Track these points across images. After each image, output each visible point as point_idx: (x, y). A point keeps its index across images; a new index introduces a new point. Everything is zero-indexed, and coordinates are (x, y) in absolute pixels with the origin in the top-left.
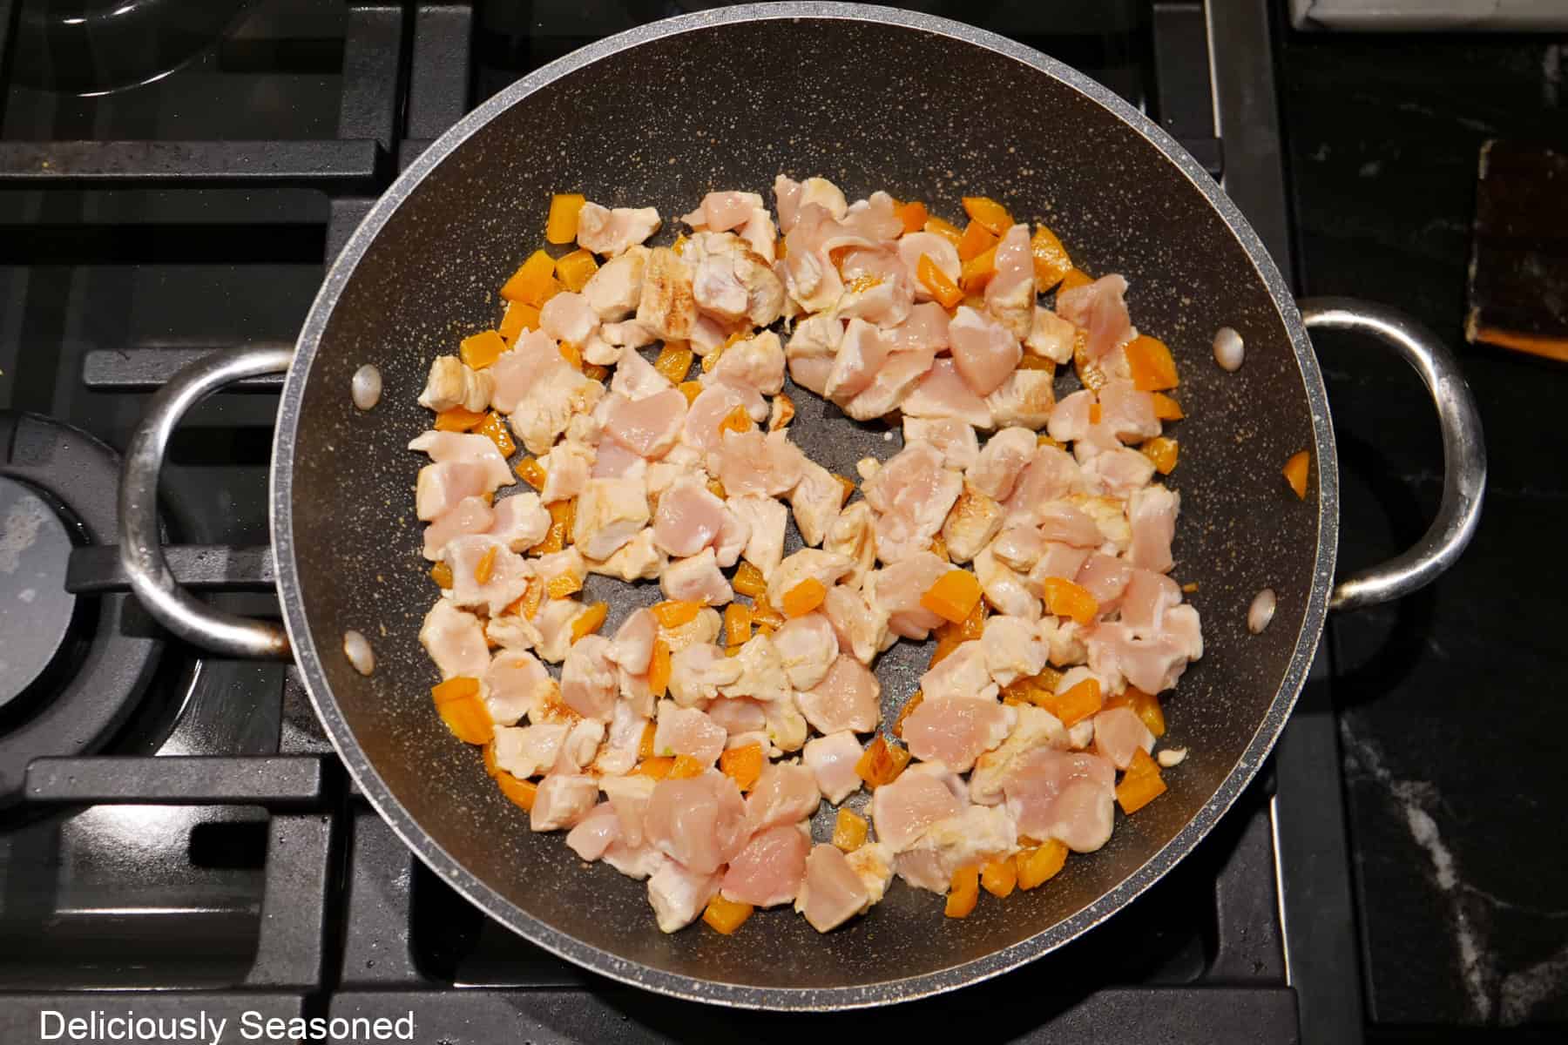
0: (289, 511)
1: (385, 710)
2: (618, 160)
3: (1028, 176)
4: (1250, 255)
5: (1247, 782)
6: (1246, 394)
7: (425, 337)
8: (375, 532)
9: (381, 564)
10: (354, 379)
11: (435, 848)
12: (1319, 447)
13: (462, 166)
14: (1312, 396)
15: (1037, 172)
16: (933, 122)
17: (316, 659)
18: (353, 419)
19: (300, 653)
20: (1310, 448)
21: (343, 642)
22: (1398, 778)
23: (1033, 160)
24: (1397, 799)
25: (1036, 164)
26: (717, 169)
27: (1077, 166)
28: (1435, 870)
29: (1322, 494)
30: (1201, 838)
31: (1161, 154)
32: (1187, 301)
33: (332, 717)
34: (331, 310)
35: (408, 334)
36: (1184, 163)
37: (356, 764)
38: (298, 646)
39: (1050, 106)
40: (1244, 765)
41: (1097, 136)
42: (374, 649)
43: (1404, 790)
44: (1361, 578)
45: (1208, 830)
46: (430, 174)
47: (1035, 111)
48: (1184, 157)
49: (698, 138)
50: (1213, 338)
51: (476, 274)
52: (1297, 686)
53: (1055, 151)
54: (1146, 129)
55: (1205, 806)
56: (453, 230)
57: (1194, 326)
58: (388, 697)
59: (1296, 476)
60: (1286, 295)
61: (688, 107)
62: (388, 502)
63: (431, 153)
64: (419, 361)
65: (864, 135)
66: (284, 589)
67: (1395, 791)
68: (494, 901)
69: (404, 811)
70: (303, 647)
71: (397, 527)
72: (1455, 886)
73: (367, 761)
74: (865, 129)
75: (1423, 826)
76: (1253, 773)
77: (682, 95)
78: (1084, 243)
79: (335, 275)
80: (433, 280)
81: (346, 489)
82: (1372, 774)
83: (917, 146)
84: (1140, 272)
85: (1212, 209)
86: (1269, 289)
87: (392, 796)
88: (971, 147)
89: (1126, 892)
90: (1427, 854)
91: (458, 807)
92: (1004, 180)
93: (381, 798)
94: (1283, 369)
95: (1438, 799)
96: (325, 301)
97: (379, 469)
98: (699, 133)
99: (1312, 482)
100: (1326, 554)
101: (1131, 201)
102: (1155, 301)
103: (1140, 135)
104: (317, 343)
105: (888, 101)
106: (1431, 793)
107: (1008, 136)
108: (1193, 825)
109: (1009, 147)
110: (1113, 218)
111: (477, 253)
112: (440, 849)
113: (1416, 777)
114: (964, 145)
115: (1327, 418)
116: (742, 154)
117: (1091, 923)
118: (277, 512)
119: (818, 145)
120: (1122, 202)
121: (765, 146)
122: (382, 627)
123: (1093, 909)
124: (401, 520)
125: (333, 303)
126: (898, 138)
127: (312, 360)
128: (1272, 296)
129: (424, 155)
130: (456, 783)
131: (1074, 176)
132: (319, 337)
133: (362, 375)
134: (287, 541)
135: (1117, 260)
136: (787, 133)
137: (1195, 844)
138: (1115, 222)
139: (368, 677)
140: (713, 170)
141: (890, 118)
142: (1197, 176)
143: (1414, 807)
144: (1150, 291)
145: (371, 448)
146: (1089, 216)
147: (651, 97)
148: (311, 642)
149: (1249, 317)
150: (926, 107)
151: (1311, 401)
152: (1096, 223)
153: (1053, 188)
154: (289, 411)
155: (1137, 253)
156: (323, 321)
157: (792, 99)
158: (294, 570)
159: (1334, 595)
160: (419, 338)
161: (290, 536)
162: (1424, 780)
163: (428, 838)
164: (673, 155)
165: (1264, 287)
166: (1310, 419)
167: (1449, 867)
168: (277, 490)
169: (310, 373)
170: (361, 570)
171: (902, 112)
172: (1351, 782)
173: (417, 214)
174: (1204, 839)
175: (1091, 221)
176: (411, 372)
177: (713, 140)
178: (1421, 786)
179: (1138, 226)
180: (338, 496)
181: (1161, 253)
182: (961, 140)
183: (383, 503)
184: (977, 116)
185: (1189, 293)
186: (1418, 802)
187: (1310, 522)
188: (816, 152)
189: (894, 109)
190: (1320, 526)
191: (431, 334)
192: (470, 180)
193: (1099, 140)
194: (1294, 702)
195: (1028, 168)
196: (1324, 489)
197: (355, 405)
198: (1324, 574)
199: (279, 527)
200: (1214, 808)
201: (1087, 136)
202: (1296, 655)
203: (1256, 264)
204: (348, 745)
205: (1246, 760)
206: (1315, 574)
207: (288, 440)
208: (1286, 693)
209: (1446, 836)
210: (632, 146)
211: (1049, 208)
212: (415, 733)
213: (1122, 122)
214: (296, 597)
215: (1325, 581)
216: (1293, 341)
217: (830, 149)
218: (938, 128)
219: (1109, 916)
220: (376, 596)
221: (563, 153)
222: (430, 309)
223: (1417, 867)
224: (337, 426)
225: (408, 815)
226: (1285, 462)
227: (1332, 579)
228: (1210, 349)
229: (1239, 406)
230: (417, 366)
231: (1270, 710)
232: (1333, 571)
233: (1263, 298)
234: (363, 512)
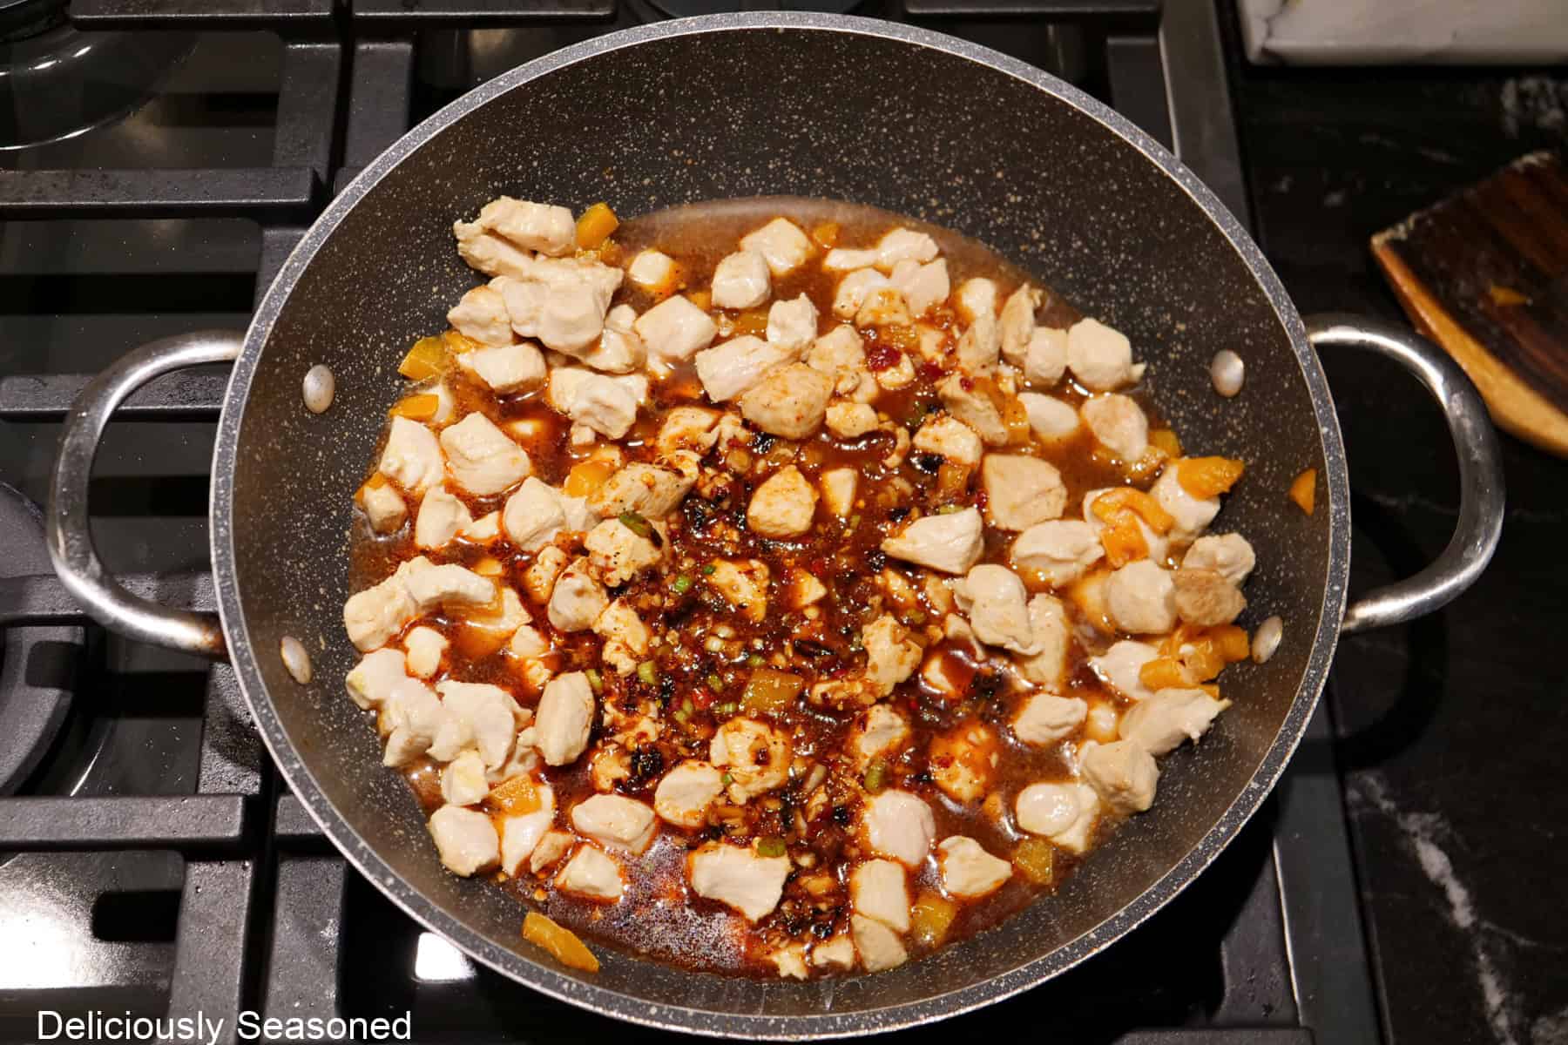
0: (231, 497)
1: (321, 723)
2: (592, 176)
3: (1016, 203)
4: (1251, 268)
5: (1259, 803)
6: (1245, 419)
7: (382, 345)
8: (320, 542)
9: (323, 576)
10: (306, 379)
11: (369, 854)
12: (1328, 460)
13: (431, 164)
14: (1319, 407)
15: (1025, 198)
16: (917, 146)
17: (251, 650)
18: (303, 420)
19: (234, 643)
20: (1318, 465)
21: (280, 645)
22: (1405, 810)
23: (1020, 185)
24: (1404, 833)
25: (1024, 190)
26: (693, 192)
27: (1067, 189)
28: (1450, 906)
29: (1333, 507)
30: (1209, 861)
31: (1157, 167)
32: (1182, 327)
33: (265, 711)
34: (286, 297)
35: (365, 340)
36: (1181, 176)
37: (288, 761)
38: (232, 636)
39: (1042, 124)
40: (1255, 785)
41: (1089, 154)
42: (311, 661)
43: (1413, 822)
44: (1376, 598)
45: (1217, 854)
46: (397, 168)
47: (1024, 130)
48: (1181, 170)
49: (675, 159)
50: (1210, 364)
51: (439, 284)
52: (1311, 703)
53: (1044, 174)
54: (1140, 142)
55: (1214, 828)
56: (417, 234)
57: (1189, 354)
58: (324, 710)
59: (1304, 492)
60: (1289, 307)
61: (665, 124)
62: (335, 513)
63: (399, 147)
64: (375, 370)
65: (845, 160)
66: (220, 576)
67: (1402, 824)
68: (432, 911)
69: (338, 813)
70: (236, 637)
71: (343, 540)
72: (1473, 924)
73: (299, 758)
74: (848, 154)
75: (1434, 861)
76: (1266, 794)
77: (659, 111)
78: (1073, 272)
79: (293, 261)
80: (393, 285)
81: (291, 491)
82: (1377, 806)
83: (901, 172)
84: (1132, 300)
85: (1211, 224)
86: (1271, 301)
87: (325, 797)
88: (956, 172)
89: (1129, 919)
90: (1441, 891)
91: (396, 829)
92: (990, 208)
93: (313, 798)
94: (1286, 385)
95: (1448, 831)
96: (281, 287)
97: (326, 478)
98: (676, 153)
99: (1321, 497)
100: (1337, 567)
101: (1124, 222)
102: (1148, 330)
103: (1135, 149)
104: (270, 329)
105: (872, 123)
106: (1440, 825)
107: (996, 160)
108: (1200, 847)
109: (998, 170)
110: (1104, 243)
111: (441, 262)
112: (375, 855)
113: (1424, 808)
114: (949, 171)
115: (1335, 430)
116: (719, 177)
117: (1090, 951)
118: (217, 497)
119: (797, 170)
120: (1114, 225)
121: (743, 170)
122: (321, 640)
123: (1093, 936)
124: (347, 533)
125: (289, 290)
126: (881, 164)
127: (263, 346)
128: (1276, 309)
129: (391, 148)
130: (393, 805)
131: (1064, 200)
132: (272, 323)
133: (315, 376)
134: (226, 528)
135: (1108, 289)
136: (766, 157)
137: (1205, 867)
138: (1106, 248)
139: (304, 686)
140: (689, 193)
141: (874, 141)
142: (1195, 189)
143: (1424, 839)
144: (1143, 319)
145: (320, 454)
146: (1079, 243)
147: (628, 109)
148: (246, 633)
149: (1249, 336)
150: (911, 130)
151: (1319, 413)
152: (1086, 251)
153: (1042, 215)
154: (236, 396)
155: (1130, 280)
156: (277, 308)
157: (773, 120)
158: (232, 557)
159: (1347, 617)
160: (375, 345)
161: (229, 523)
162: (1431, 812)
163: (363, 844)
164: (648, 175)
165: (1266, 299)
166: (1318, 431)
167: (1464, 905)
168: (218, 476)
169: (261, 359)
170: (302, 579)
171: (887, 136)
172: (1355, 815)
173: (381, 211)
174: (1213, 863)
175: (1080, 250)
176: (365, 381)
177: (690, 162)
178: (1430, 818)
179: (1130, 250)
180: (283, 498)
181: (1154, 278)
182: (946, 166)
183: (328, 514)
184: (965, 138)
185: (1185, 317)
186: (1428, 835)
187: (1319, 538)
188: (796, 177)
189: (879, 132)
190: (1331, 540)
191: (390, 343)
192: (438, 181)
193: (1091, 158)
194: (1308, 719)
195: (1016, 194)
196: (1335, 502)
197: (305, 406)
198: (1337, 588)
199: (218, 513)
200: (1223, 829)
201: (1078, 154)
202: (1309, 672)
203: (1257, 276)
204: (280, 742)
205: (1259, 779)
206: (1326, 589)
207: (233, 425)
208: (1299, 710)
209: (1460, 870)
210: (605, 163)
211: (1037, 236)
212: (352, 751)
213: (1116, 136)
214: (232, 585)
215: (1337, 595)
216: (1298, 354)
217: (810, 175)
218: (923, 152)
219: (1109, 943)
220: (317, 607)
221: (535, 164)
222: (388, 317)
223: (1431, 904)
224: (286, 423)
225: (341, 818)
226: (1290, 482)
227: (1345, 594)
228: (1206, 375)
229: (1238, 433)
230: (372, 376)
231: (1283, 728)
232: (1347, 584)
233: (1266, 311)
234: (307, 520)
